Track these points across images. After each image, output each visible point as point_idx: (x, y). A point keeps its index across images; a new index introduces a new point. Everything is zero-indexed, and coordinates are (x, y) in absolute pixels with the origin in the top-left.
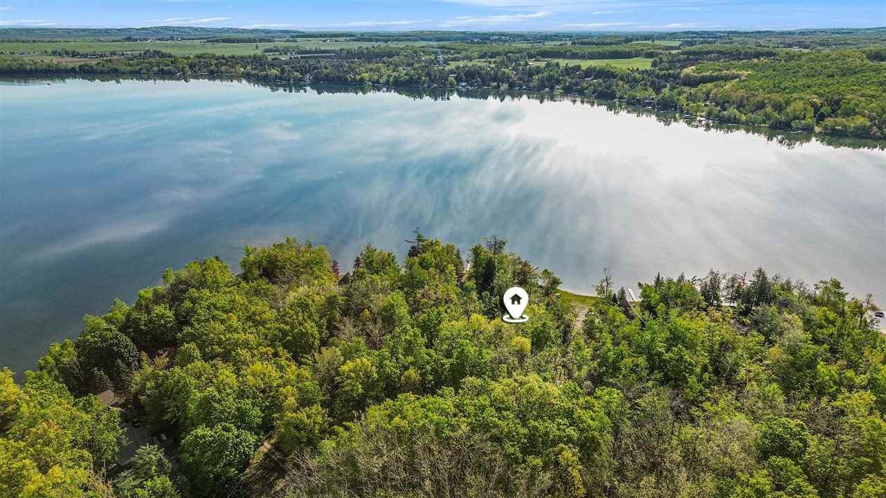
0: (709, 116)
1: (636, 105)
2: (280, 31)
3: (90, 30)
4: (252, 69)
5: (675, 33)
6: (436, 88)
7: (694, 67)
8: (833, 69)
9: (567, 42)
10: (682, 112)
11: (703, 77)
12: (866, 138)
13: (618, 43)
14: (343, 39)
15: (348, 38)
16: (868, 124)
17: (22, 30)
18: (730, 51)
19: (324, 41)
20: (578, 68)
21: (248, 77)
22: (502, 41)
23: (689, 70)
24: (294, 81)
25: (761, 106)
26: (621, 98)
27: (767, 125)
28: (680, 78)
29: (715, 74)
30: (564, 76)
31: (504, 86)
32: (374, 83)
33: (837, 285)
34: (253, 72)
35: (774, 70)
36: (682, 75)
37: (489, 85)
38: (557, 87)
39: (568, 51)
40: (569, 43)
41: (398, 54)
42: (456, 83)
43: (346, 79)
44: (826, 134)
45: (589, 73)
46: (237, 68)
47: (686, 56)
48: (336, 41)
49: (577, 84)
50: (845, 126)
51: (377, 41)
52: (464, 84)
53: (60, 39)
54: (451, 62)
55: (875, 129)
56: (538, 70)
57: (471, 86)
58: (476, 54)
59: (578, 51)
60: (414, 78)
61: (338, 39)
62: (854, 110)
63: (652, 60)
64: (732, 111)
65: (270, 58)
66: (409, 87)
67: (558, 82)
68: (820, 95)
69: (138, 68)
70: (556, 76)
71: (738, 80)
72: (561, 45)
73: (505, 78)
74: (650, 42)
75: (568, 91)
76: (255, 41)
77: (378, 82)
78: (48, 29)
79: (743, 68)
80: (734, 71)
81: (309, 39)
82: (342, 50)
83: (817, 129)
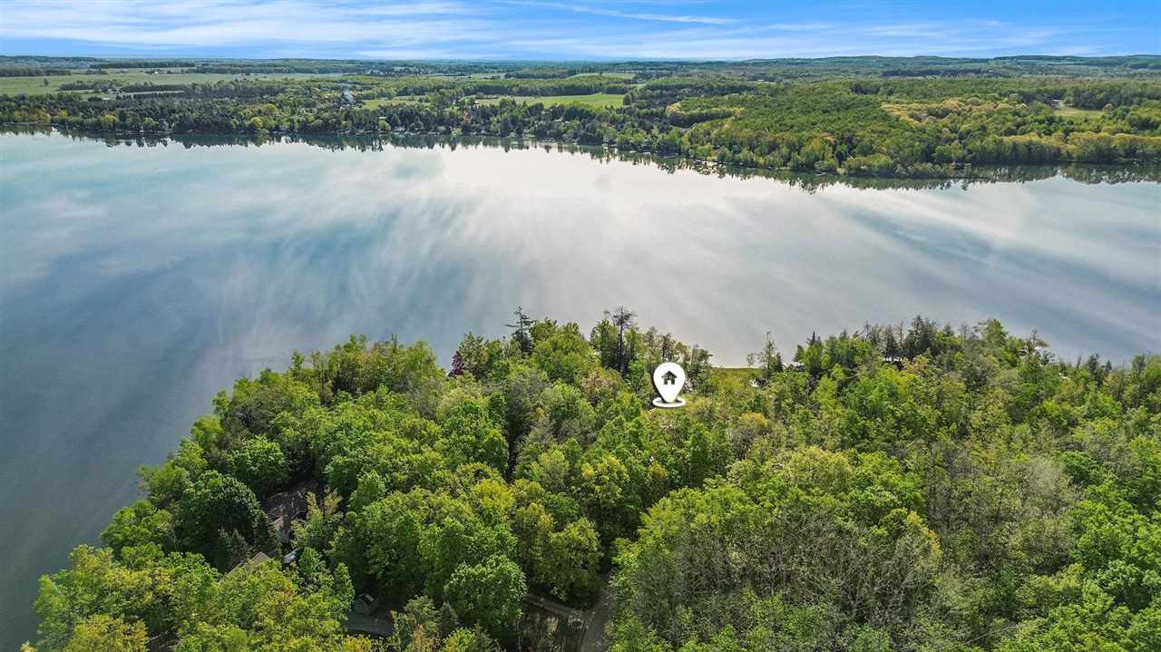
0: (722, 160)
1: (630, 151)
2: (64, 58)
4: (69, 115)
5: (618, 64)
6: (362, 134)
7: (678, 104)
8: (825, 104)
9: (500, 75)
10: (688, 156)
11: (691, 115)
12: (890, 177)
13: (562, 76)
14: (179, 69)
15: (185, 69)
16: (891, 162)
18: (701, 85)
19: (149, 73)
20: (539, 107)
22: (410, 72)
23: (674, 108)
24: (145, 129)
25: (773, 147)
26: (611, 142)
27: (788, 168)
28: (666, 118)
29: (705, 111)
30: (528, 116)
31: (456, 131)
32: (271, 129)
33: (998, 325)
34: (72, 119)
35: (766, 107)
36: (668, 114)
37: (436, 130)
38: (526, 131)
39: (514, 86)
40: (502, 75)
41: (283, 91)
42: (390, 128)
43: (229, 127)
44: (850, 175)
45: (556, 112)
46: (42, 113)
47: (659, 91)
48: (169, 72)
49: (550, 127)
50: (869, 166)
51: (233, 72)
52: (400, 129)
54: (366, 101)
55: (899, 167)
56: (494, 111)
57: (412, 130)
58: (392, 91)
59: (526, 85)
60: (330, 122)
61: (172, 69)
62: (871, 148)
63: (623, 96)
64: (745, 154)
65: (85, 98)
66: (324, 132)
67: (526, 124)
68: (832, 133)
70: (520, 117)
71: (733, 118)
72: (493, 78)
73: (453, 121)
74: (597, 74)
75: (540, 136)
76: (38, 73)
77: (277, 128)
79: (732, 103)
80: (724, 108)
81: (124, 70)
82: (194, 85)
83: (841, 171)
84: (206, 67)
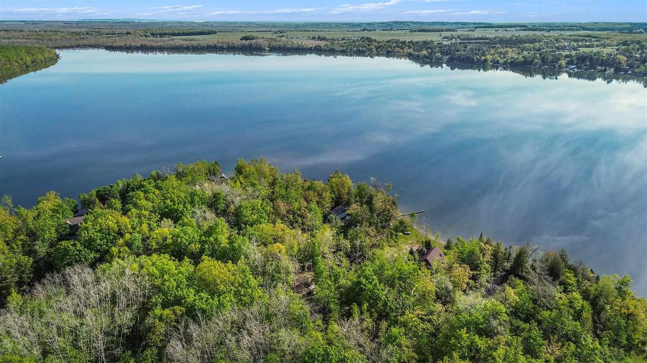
3: (350, 24)
6: (546, 69)
14: (514, 29)
15: (518, 28)
17: (314, 24)
19: (496, 31)
21: (410, 56)
24: (435, 59)
32: (494, 63)
41: (539, 41)
43: (473, 60)
48: (506, 31)
53: (326, 30)
57: (580, 68)
61: (508, 29)
65: (437, 43)
66: (524, 67)
69: (345, 48)
76: (442, 31)
77: (498, 62)
78: (328, 23)
81: (488, 29)
84: (534, 27)
